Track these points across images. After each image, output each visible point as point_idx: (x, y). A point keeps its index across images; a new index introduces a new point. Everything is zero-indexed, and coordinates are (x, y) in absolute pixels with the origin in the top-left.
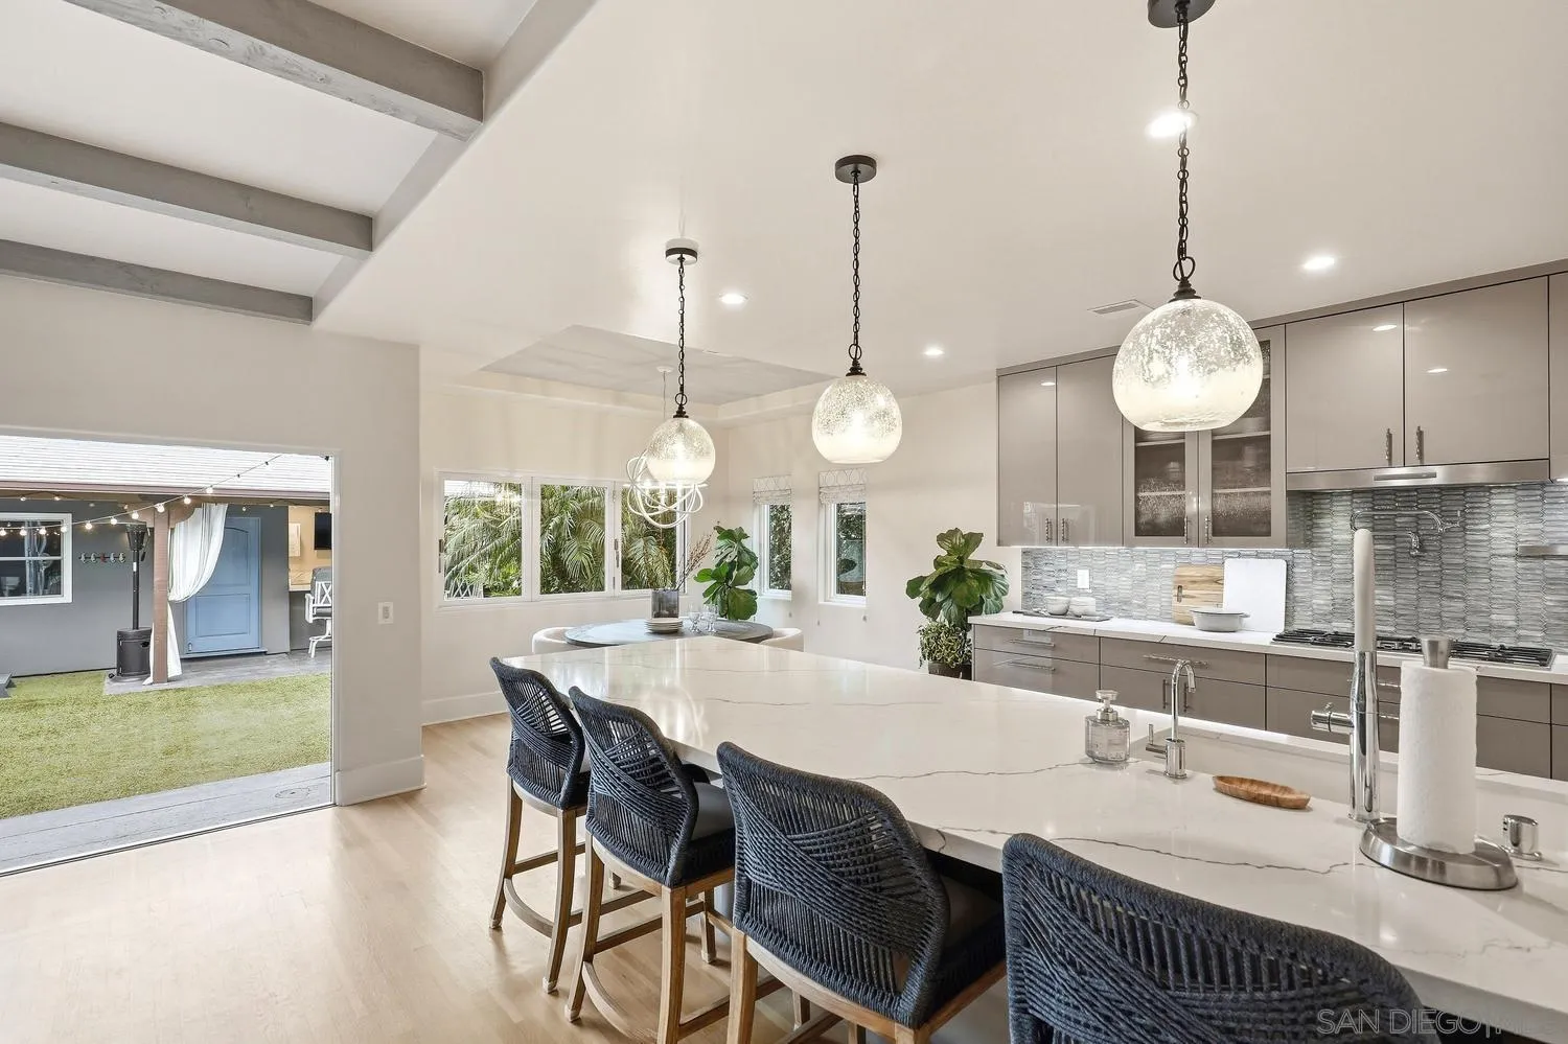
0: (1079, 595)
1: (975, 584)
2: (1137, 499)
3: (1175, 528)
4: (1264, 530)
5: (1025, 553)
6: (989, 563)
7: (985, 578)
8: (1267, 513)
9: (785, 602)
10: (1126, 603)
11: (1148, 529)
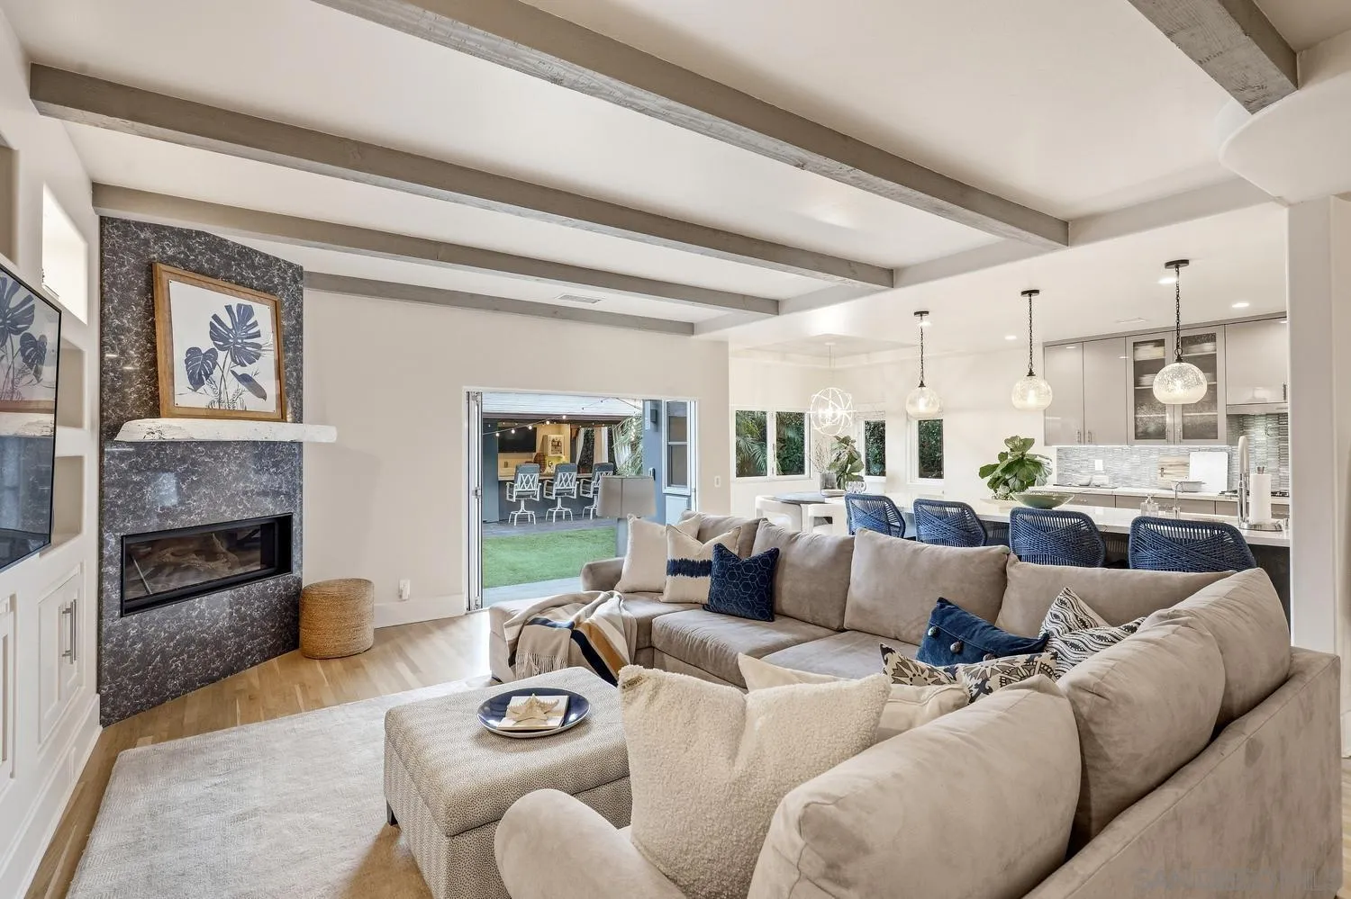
0: (1096, 474)
1: (1032, 468)
2: (1136, 418)
3: (1160, 434)
4: (1214, 435)
5: (1058, 450)
6: (1040, 456)
7: (1038, 465)
8: (1215, 425)
9: (882, 483)
10: (1127, 478)
11: (1142, 435)
